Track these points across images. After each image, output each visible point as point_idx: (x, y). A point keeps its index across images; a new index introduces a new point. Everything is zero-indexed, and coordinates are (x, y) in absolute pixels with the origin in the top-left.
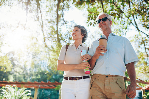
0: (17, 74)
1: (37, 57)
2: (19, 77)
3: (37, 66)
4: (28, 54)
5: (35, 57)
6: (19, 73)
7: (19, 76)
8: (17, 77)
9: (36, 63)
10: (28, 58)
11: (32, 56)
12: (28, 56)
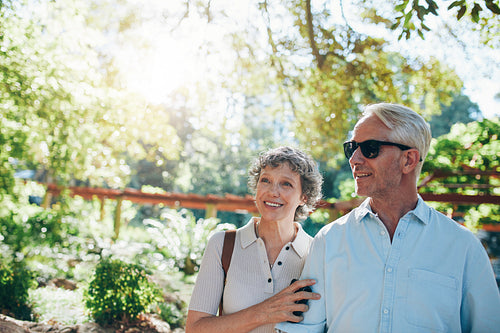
0: (202, 161)
1: (259, 102)
2: (208, 170)
3: (260, 133)
4: (229, 95)
5: (252, 104)
6: (206, 155)
7: (209, 165)
8: (202, 169)
9: (256, 122)
10: (231, 108)
11: (244, 99)
12: (231, 101)
